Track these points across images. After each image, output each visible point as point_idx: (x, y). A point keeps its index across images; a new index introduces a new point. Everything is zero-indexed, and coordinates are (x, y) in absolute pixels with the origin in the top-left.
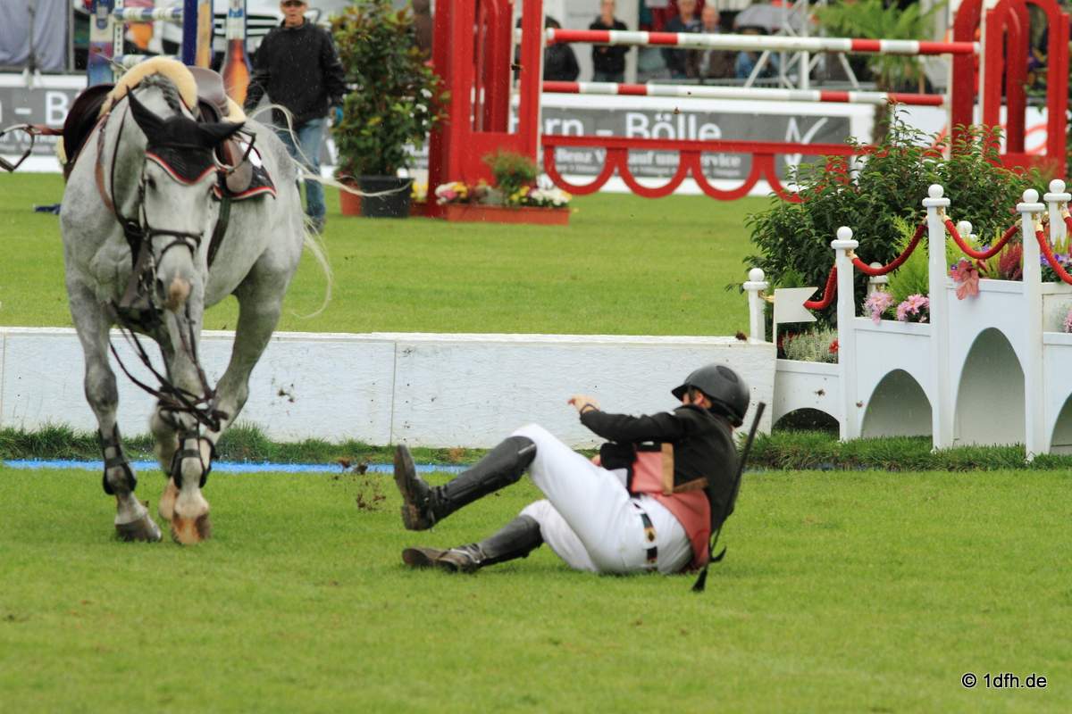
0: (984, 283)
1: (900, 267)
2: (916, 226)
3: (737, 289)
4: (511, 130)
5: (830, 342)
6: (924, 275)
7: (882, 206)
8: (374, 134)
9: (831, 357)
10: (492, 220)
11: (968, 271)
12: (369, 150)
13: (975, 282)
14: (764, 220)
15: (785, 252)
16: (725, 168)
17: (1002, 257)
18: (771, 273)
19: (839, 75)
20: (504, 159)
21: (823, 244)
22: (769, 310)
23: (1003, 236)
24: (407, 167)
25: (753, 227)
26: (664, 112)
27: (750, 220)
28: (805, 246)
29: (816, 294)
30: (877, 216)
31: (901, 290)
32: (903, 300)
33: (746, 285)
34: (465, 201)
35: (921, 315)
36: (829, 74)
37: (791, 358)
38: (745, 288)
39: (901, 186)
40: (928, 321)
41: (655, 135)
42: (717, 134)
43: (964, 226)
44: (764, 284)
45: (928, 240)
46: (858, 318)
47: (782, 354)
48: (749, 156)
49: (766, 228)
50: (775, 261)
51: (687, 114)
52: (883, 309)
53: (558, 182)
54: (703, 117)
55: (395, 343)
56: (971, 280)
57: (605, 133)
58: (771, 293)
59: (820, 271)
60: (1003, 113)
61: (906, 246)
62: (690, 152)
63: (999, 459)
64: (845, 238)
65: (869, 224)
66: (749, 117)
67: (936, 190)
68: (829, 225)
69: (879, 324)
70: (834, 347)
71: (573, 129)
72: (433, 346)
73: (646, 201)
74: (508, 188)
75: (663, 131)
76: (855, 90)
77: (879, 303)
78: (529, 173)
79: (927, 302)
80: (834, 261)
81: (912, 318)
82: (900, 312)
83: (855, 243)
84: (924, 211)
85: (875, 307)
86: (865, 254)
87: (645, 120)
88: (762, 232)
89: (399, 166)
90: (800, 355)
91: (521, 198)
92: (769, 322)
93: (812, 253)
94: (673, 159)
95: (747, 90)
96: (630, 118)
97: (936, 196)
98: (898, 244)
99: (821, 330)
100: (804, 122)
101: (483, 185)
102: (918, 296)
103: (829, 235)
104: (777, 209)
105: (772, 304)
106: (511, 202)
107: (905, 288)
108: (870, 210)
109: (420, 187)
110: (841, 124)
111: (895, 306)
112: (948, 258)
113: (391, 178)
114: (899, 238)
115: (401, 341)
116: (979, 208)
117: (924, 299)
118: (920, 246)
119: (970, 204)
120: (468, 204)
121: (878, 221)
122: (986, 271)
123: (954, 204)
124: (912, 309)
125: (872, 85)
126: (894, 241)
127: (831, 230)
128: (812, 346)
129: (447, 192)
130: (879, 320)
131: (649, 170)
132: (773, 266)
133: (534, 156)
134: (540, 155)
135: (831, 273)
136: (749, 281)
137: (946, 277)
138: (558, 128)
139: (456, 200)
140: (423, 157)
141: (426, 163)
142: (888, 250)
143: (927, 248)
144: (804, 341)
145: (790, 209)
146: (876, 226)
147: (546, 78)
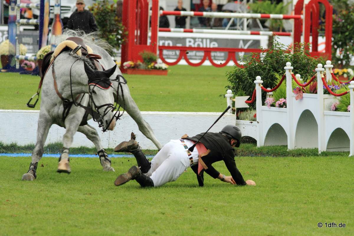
0: (305, 95)
1: (277, 89)
2: (282, 76)
3: (223, 96)
4: (148, 44)
5: (254, 114)
6: (285, 92)
7: (271, 69)
9: (254, 119)
10: (142, 74)
11: (299, 91)
13: (301, 94)
14: (232, 74)
15: (239, 84)
16: (219, 57)
17: (310, 86)
18: (234, 91)
19: (257, 26)
20: (146, 53)
21: (251, 82)
23: (311, 79)
24: (114, 57)
25: (228, 76)
26: (199, 38)
27: (227, 74)
28: (246, 83)
29: (249, 98)
30: (269, 73)
31: (277, 97)
32: (278, 100)
33: (226, 95)
34: (133, 68)
35: (284, 105)
36: (254, 26)
37: (241, 119)
39: (277, 62)
40: (286, 107)
41: (196, 46)
42: (216, 45)
43: (298, 76)
44: (232, 95)
45: (286, 80)
46: (263, 106)
47: (238, 118)
48: (227, 53)
49: (233, 76)
50: (235, 87)
51: (206, 39)
52: (271, 103)
53: (164, 61)
54: (212, 40)
56: (300, 94)
57: (179, 45)
58: (234, 98)
59: (250, 91)
60: (311, 39)
61: (279, 82)
62: (207, 52)
63: (310, 153)
64: (259, 80)
65: (267, 75)
66: (227, 40)
67: (289, 64)
69: (270, 108)
70: (255, 116)
71: (169, 44)
73: (193, 68)
74: (147, 63)
75: (199, 45)
76: (262, 31)
77: (270, 101)
78: (154, 58)
80: (255, 87)
81: (281, 106)
82: (277, 104)
83: (262, 82)
84: (284, 71)
85: (268, 103)
86: (265, 85)
87: (192, 41)
88: (231, 78)
90: (244, 118)
91: (151, 66)
92: (234, 108)
93: (248, 85)
94: (202, 54)
95: (226, 31)
96: (188, 40)
97: (289, 66)
98: (276, 82)
99: (251, 110)
100: (245, 41)
101: (139, 62)
102: (283, 99)
103: (253, 79)
104: (236, 70)
105: (235, 102)
106: (148, 68)
107: (278, 96)
108: (267, 70)
109: (118, 63)
110: (257, 42)
111: (275, 102)
112: (293, 86)
114: (277, 80)
116: (303, 70)
117: (285, 100)
118: (283, 82)
119: (300, 68)
121: (270, 74)
122: (305, 91)
123: (294, 68)
124: (281, 103)
125: (267, 29)
127: (254, 77)
128: (248, 115)
129: (127, 65)
130: (270, 107)
131: (194, 57)
132: (235, 89)
133: (156, 53)
134: (158, 52)
135: (254, 91)
136: (227, 94)
137: (292, 93)
138: (164, 44)
139: (130, 67)
140: (119, 53)
141: (120, 55)
142: (273, 84)
143: (286, 83)
144: (245, 114)
145: (241, 70)
146: (269, 76)
147: (160, 27)
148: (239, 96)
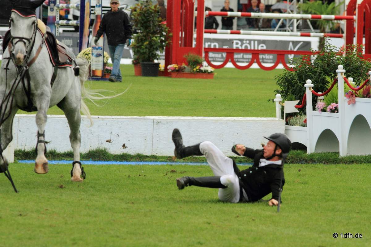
0: (357, 99)
1: (328, 94)
2: (334, 79)
3: (271, 101)
4: (194, 46)
5: (304, 119)
6: (336, 96)
7: (322, 73)
8: (146, 48)
9: (304, 124)
10: (187, 77)
11: (352, 95)
12: (145, 53)
14: (281, 77)
15: (288, 88)
16: (267, 59)
17: (363, 90)
18: (284, 96)
19: (307, 27)
20: (191, 56)
21: (301, 86)
22: (283, 108)
23: (364, 83)
24: (157, 59)
25: (277, 80)
26: (246, 40)
27: (276, 77)
28: (296, 86)
29: (299, 103)
30: (320, 76)
31: (328, 101)
32: (329, 105)
33: (275, 100)
34: (177, 71)
35: (335, 110)
36: (303, 27)
37: (290, 125)
38: (274, 100)
39: (328, 65)
40: (338, 112)
41: (243, 48)
42: (265, 48)
43: (350, 79)
44: (281, 99)
45: (338, 84)
46: (314, 111)
47: (287, 124)
48: (276, 55)
49: (282, 80)
50: (285, 91)
51: (254, 40)
52: (322, 108)
53: (210, 64)
54: (260, 42)
55: (153, 120)
56: (353, 98)
57: (226, 47)
58: (284, 102)
59: (300, 95)
60: (364, 40)
61: (330, 86)
62: (256, 54)
63: (363, 160)
64: (309, 83)
65: (317, 79)
66: (276, 41)
67: (341, 67)
68: (303, 79)
70: (305, 121)
71: (215, 46)
72: (167, 121)
73: (240, 71)
74: (193, 66)
75: (246, 47)
76: (312, 32)
77: (321, 106)
78: (200, 61)
79: (337, 106)
80: (305, 91)
81: (332, 111)
82: (328, 109)
83: (313, 85)
84: (336, 74)
85: (319, 107)
86: (316, 89)
87: (240, 43)
88: (280, 81)
89: (155, 59)
90: (294, 124)
91: (197, 70)
92: (283, 113)
93: (298, 88)
94: (250, 56)
95: (275, 32)
96: (235, 42)
97: (341, 69)
98: (327, 86)
99: (301, 115)
100: (295, 43)
101: (184, 65)
102: (334, 103)
103: (304, 82)
104: (286, 73)
105: (284, 106)
106: (193, 71)
107: (330, 101)
108: (318, 74)
109: (162, 66)
110: (308, 44)
111: (326, 107)
112: (345, 90)
113: (152, 63)
114: (328, 83)
115: (155, 119)
116: (355, 74)
117: (336, 105)
118: (335, 86)
119: (352, 72)
120: (179, 72)
121: (320, 78)
122: (358, 95)
123: (347, 71)
124: (332, 108)
125: (319, 31)
126: (326, 84)
127: (304, 80)
128: (298, 121)
129: (171, 67)
130: (321, 112)
131: (241, 60)
132: (284, 93)
133: (201, 55)
134: (203, 55)
135: (304, 96)
136: (276, 98)
137: (344, 97)
138: (210, 45)
139: (174, 70)
140: (163, 56)
141: (164, 57)
142: (324, 88)
143: (337, 87)
144: (295, 119)
145: (290, 73)
146: (320, 80)
147: (206, 28)
148: (288, 100)
